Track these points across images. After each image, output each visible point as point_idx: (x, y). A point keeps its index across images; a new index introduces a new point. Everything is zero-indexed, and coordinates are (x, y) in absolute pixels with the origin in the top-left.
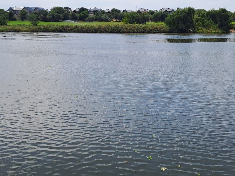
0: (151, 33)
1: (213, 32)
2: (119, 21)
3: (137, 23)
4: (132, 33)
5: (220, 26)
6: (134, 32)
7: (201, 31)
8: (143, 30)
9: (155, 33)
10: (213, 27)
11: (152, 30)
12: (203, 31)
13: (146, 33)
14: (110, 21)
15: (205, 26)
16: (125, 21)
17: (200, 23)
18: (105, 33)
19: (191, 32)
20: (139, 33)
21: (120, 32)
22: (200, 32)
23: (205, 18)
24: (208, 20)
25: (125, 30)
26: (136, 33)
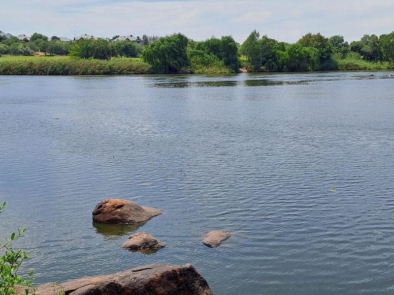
0: (123, 74)
1: (219, 72)
2: (50, 56)
3: (95, 58)
4: (90, 74)
5: (227, 64)
6: (93, 73)
7: (201, 71)
8: (109, 70)
9: (129, 74)
10: (217, 64)
11: (124, 70)
12: (203, 71)
13: (114, 74)
14: (33, 56)
15: (206, 64)
16: (74, 55)
17: (196, 59)
18: (41, 74)
19: (187, 73)
20: (102, 74)
21: (68, 73)
22: (199, 73)
23: (203, 51)
24: (209, 54)
25: (78, 70)
26: (98, 74)
